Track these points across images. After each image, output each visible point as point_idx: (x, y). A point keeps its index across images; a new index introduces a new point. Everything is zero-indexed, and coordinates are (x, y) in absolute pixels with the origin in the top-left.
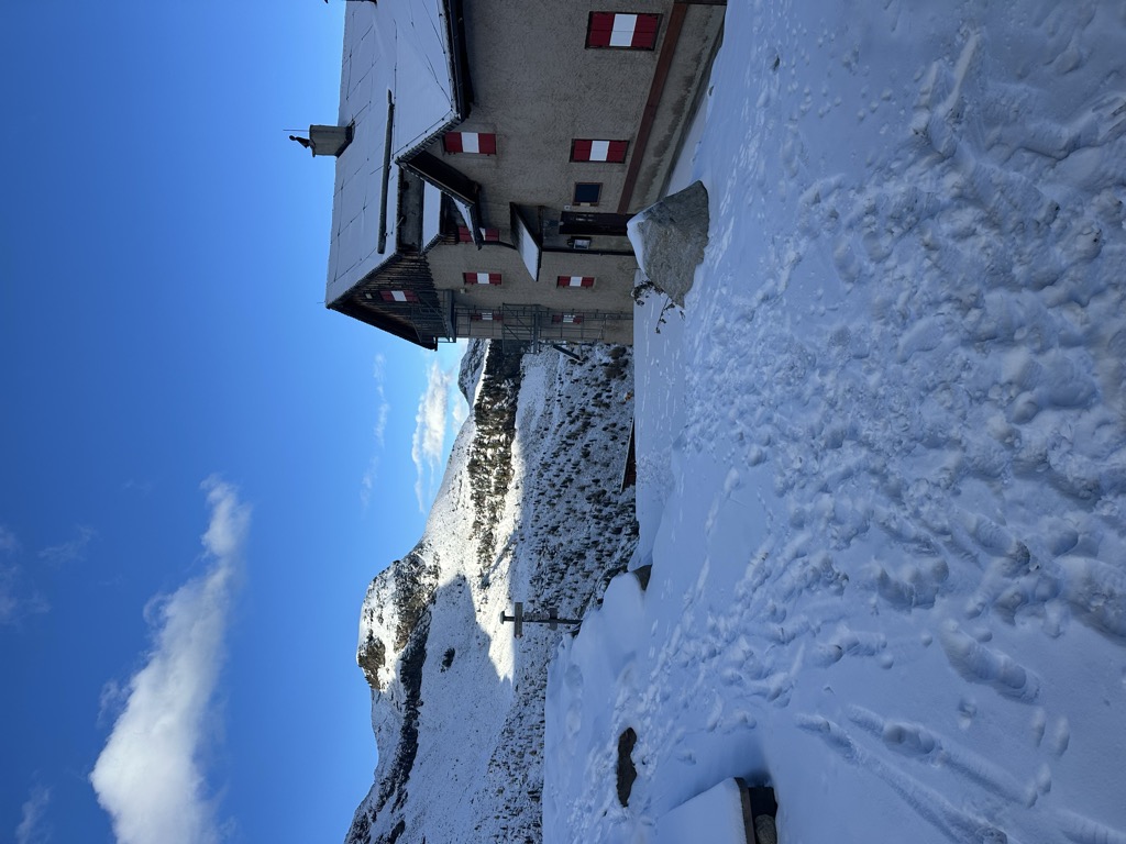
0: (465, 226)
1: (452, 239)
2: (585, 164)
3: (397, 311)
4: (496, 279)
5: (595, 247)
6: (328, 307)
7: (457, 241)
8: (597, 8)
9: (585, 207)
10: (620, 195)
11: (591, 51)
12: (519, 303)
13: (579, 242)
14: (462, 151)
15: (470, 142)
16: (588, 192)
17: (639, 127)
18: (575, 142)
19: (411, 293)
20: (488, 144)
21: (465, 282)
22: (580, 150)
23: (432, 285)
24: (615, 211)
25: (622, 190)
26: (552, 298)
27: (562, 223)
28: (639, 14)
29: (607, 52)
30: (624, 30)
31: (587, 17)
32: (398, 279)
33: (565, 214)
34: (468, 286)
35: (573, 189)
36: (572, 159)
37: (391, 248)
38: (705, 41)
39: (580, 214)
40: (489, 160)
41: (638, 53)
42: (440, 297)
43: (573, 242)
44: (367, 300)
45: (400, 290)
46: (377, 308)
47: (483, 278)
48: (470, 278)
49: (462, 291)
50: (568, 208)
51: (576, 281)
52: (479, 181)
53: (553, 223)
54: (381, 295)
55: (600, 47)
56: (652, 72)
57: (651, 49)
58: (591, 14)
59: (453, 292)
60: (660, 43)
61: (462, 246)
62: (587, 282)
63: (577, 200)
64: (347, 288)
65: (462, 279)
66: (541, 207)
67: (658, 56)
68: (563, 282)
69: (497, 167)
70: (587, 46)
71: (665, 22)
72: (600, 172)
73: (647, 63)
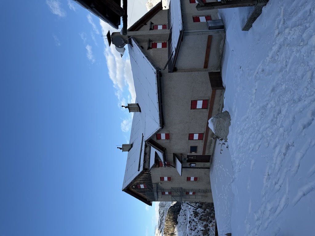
0: (161, 162)
1: (158, 166)
2: (192, 140)
3: (141, 192)
4: (169, 179)
5: (197, 166)
6: (123, 191)
7: (159, 166)
8: (193, 99)
9: (193, 153)
10: (202, 149)
11: (192, 110)
12: (176, 187)
13: (193, 165)
14: (161, 139)
15: (163, 136)
16: (194, 149)
17: (206, 129)
18: (190, 134)
19: (146, 185)
20: (168, 136)
21: (161, 180)
22: (191, 137)
23: (151, 182)
24: (202, 155)
25: (203, 148)
26: (185, 185)
27: (187, 159)
28: (203, 100)
29: (196, 110)
30: (200, 104)
31: (191, 102)
32: (142, 180)
33: (188, 156)
34: (161, 182)
35: (190, 148)
36: (189, 139)
37: (141, 169)
38: (220, 105)
39: (192, 156)
40: (168, 141)
41: (204, 110)
42: (153, 186)
43: (191, 165)
44: (133, 188)
45: (142, 184)
46: (135, 191)
47: (166, 179)
48: (162, 179)
49: (160, 183)
50: (189, 154)
51: (192, 179)
52: (165, 147)
53: (185, 159)
54: (137, 186)
55: (194, 109)
56: (208, 114)
57: (207, 108)
58: (192, 101)
59: (157, 184)
60: (209, 107)
61: (160, 168)
62: (196, 179)
63: (191, 151)
64: (128, 184)
65: (160, 179)
66: (181, 154)
67: (209, 110)
68: (189, 179)
69: (170, 143)
70: (191, 109)
71: (209, 101)
72: (197, 142)
73: (206, 112)
